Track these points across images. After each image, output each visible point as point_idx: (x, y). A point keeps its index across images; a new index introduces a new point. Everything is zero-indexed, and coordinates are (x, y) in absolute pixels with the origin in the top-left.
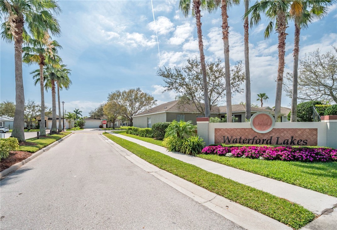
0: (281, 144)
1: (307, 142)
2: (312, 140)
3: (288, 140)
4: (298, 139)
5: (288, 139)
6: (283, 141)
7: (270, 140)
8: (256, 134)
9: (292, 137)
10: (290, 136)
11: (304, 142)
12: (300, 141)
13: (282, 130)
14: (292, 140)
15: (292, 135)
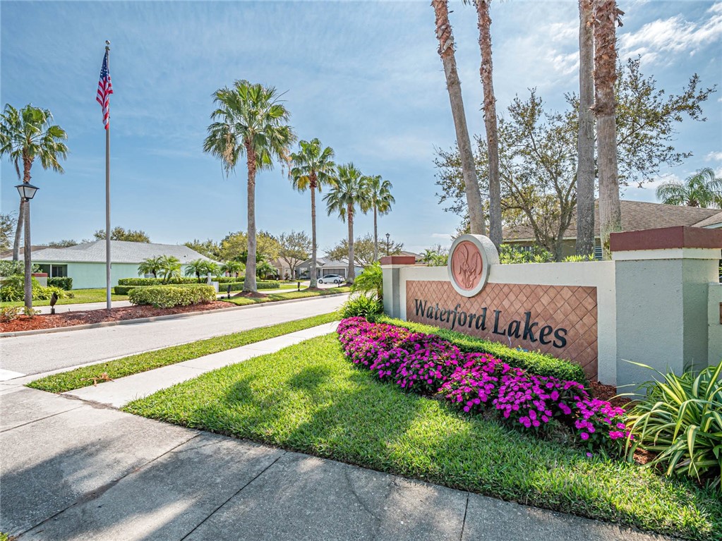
0: (504, 334)
1: (566, 337)
2: (581, 332)
3: (518, 324)
4: (542, 324)
5: (518, 320)
6: (509, 323)
7: (482, 318)
8: (459, 300)
9: (528, 314)
10: (522, 311)
11: (557, 335)
12: (546, 331)
13: (506, 290)
14: (527, 324)
15: (528, 306)
